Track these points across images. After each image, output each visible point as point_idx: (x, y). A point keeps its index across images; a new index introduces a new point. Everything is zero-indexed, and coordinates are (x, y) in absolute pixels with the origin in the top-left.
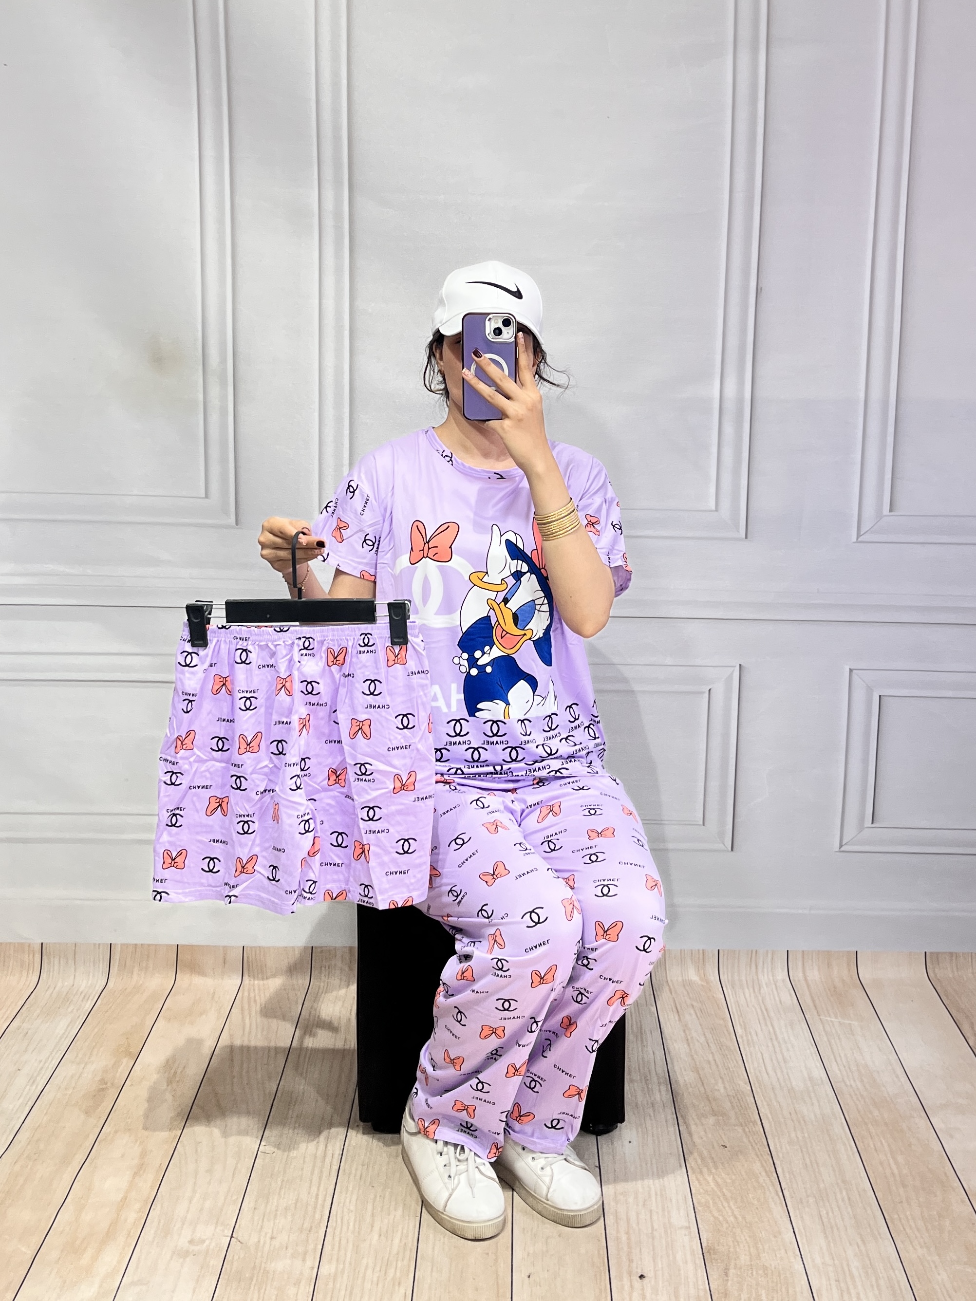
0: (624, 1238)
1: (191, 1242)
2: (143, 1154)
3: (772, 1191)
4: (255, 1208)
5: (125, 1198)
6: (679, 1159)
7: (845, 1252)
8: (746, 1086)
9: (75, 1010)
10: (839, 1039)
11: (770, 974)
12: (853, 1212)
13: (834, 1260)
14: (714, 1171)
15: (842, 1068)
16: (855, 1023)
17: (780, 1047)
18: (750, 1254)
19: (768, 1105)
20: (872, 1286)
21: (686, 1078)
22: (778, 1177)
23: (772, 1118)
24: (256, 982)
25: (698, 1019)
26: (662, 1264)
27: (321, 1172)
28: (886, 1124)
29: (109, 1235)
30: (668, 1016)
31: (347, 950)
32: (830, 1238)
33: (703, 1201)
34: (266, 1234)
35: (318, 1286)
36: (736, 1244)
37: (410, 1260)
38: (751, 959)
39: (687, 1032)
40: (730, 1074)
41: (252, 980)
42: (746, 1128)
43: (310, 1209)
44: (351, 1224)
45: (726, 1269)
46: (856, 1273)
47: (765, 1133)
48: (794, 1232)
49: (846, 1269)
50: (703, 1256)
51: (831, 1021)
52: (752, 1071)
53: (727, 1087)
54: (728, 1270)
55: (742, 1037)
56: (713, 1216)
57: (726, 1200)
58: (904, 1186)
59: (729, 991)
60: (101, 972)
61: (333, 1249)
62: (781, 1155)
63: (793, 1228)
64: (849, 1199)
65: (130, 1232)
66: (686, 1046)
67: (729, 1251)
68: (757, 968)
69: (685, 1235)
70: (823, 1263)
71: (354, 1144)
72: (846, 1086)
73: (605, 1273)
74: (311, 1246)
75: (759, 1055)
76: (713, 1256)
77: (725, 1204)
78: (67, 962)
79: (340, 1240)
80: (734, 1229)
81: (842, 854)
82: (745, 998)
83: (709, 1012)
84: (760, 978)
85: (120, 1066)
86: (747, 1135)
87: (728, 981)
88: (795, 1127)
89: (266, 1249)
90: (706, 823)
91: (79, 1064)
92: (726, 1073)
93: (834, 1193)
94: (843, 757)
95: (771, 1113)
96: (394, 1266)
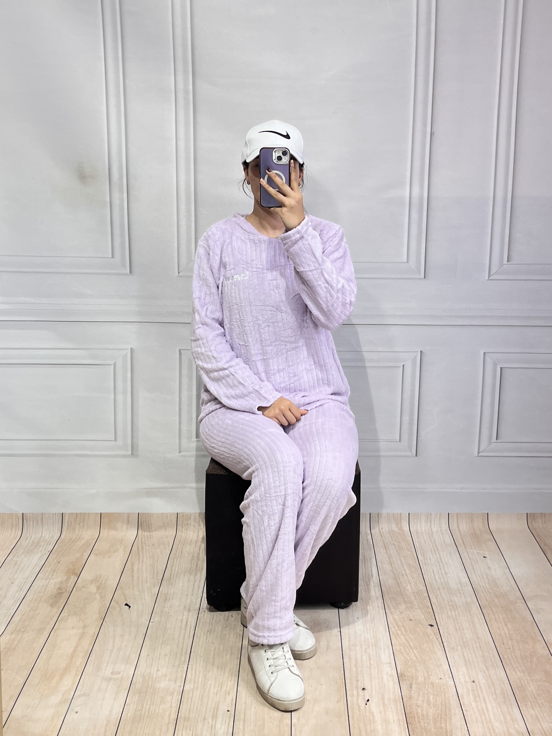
0: (354, 669)
1: (112, 673)
2: (84, 627)
3: (437, 644)
4: (148, 655)
5: (75, 651)
6: (385, 627)
10: (477, 561)
11: (439, 526)
13: (471, 679)
15: (478, 577)
16: (486, 553)
17: (443, 566)
18: (424, 677)
19: (436, 598)
20: (492, 693)
21: (389, 583)
22: (440, 636)
23: (438, 605)
24: (146, 533)
25: (397, 551)
27: (185, 636)
28: (502, 607)
29: (66, 670)
30: (380, 550)
31: (198, 514)
32: (469, 668)
33: (398, 649)
34: (154, 668)
35: (184, 696)
36: (417, 671)
37: (234, 681)
38: (428, 518)
40: (414, 581)
41: (143, 532)
42: (423, 610)
43: (179, 654)
45: (411, 685)
46: (483, 687)
47: (434, 613)
48: (449, 665)
50: (398, 678)
51: (473, 552)
52: (427, 579)
53: (413, 588)
55: (422, 561)
56: (404, 657)
57: (411, 648)
59: (415, 536)
60: (57, 527)
62: (442, 624)
63: (449, 663)
64: (480, 647)
65: (78, 668)
67: (412, 675)
68: (430, 523)
69: (388, 667)
70: (464, 681)
71: (203, 621)
72: (480, 586)
73: (343, 687)
74: (180, 675)
75: (431, 570)
76: (404, 678)
77: (410, 650)
78: (37, 524)
79: (195, 672)
80: (415, 664)
81: (480, 457)
82: (424, 539)
83: (403, 548)
84: (432, 528)
85: (69, 580)
86: (423, 614)
87: (414, 530)
88: (450, 609)
89: (155, 676)
90: (401, 440)
91: (46, 579)
92: (412, 581)
93: (472, 644)
94: (480, 403)
95: (437, 602)
96: (226, 684)
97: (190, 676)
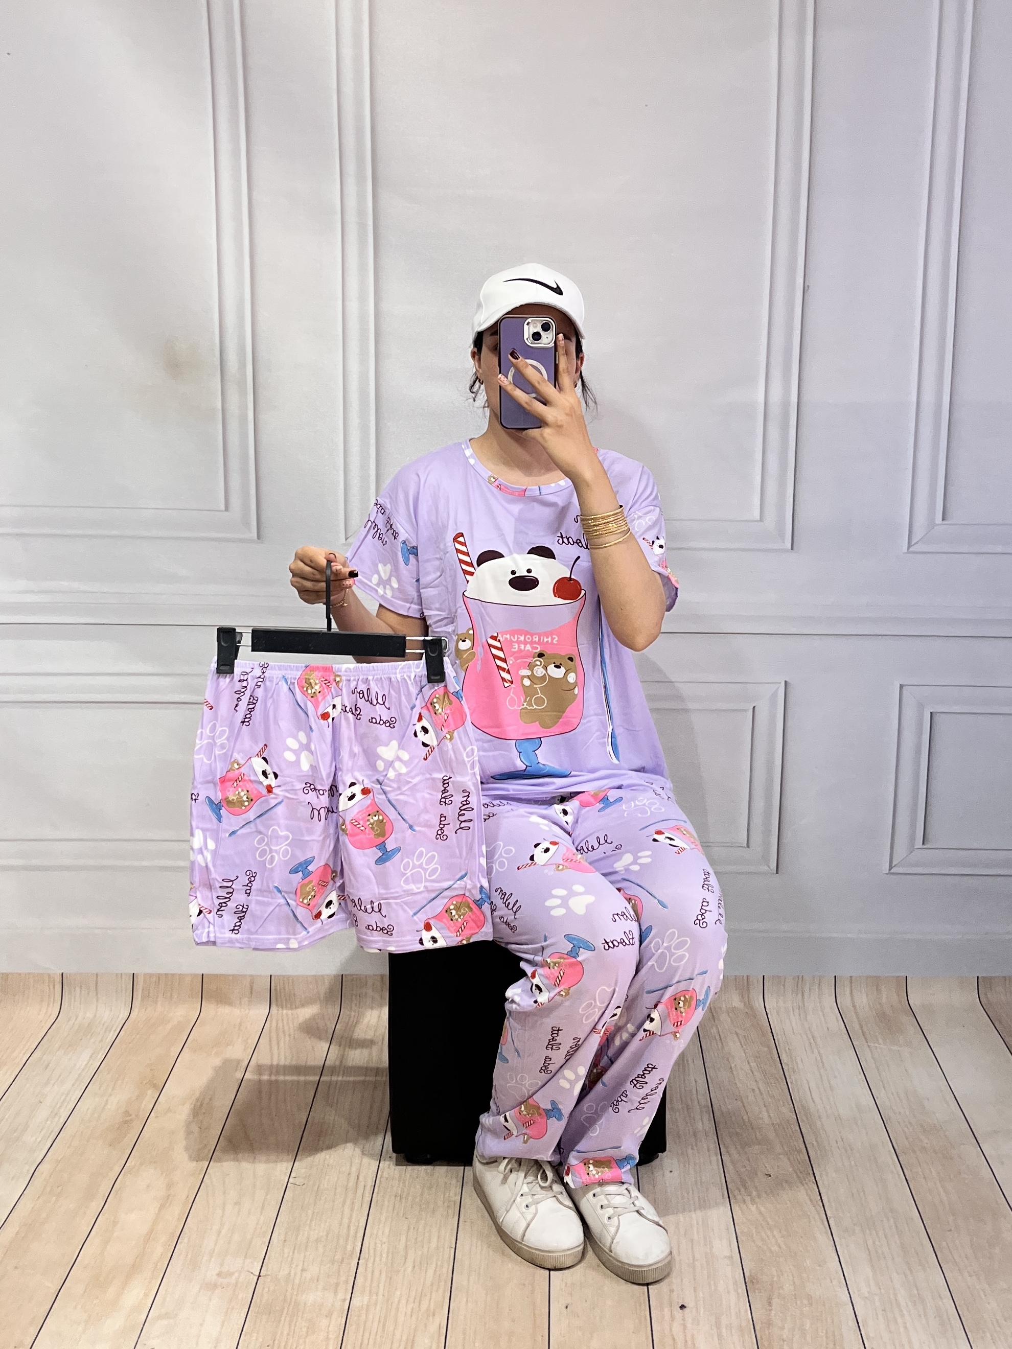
1: (219, 1275)
2: (169, 1186)
3: (817, 1219)
4: (285, 1242)
5: (151, 1231)
6: (722, 1189)
7: (892, 1281)
8: (790, 1113)
9: (98, 1041)
11: (817, 1000)
12: (900, 1241)
14: (757, 1200)
15: (891, 1096)
17: (827, 1074)
18: (794, 1283)
19: (814, 1134)
21: (729, 1106)
22: (823, 1206)
23: (818, 1147)
24: (285, 1011)
26: (703, 1294)
27: (353, 1203)
28: (935, 1152)
29: (135, 1268)
30: (711, 1044)
32: (876, 1267)
33: (746, 1230)
35: (350, 1318)
36: (780, 1273)
37: (444, 1291)
38: (797, 986)
39: (730, 1060)
40: (774, 1102)
41: (280, 1009)
42: (790, 1157)
43: (341, 1241)
44: (384, 1256)
47: (810, 1162)
49: (892, 1297)
50: (746, 1286)
51: (880, 1048)
52: (798, 1098)
54: (772, 1299)
55: (787, 1063)
56: (756, 1245)
57: (770, 1229)
58: (953, 1214)
59: (774, 1018)
61: (365, 1281)
62: (826, 1183)
63: (839, 1257)
64: (896, 1227)
65: (157, 1265)
66: (729, 1074)
68: (803, 995)
69: (728, 1264)
70: (869, 1293)
71: (387, 1176)
72: (895, 1113)
73: (645, 1303)
74: (343, 1278)
75: (805, 1083)
76: (756, 1286)
78: (89, 993)
79: (373, 1271)
80: (778, 1259)
81: (892, 876)
82: (791, 1025)
83: (754, 1040)
84: (806, 1004)
85: (145, 1097)
86: (791, 1164)
87: (773, 1006)
88: (841, 1155)
89: (297, 1281)
90: (751, 845)
91: (101, 1096)
92: (770, 1101)
93: (882, 1221)
94: (893, 778)
95: (816, 1140)
96: (428, 1297)
97: (362, 1279)
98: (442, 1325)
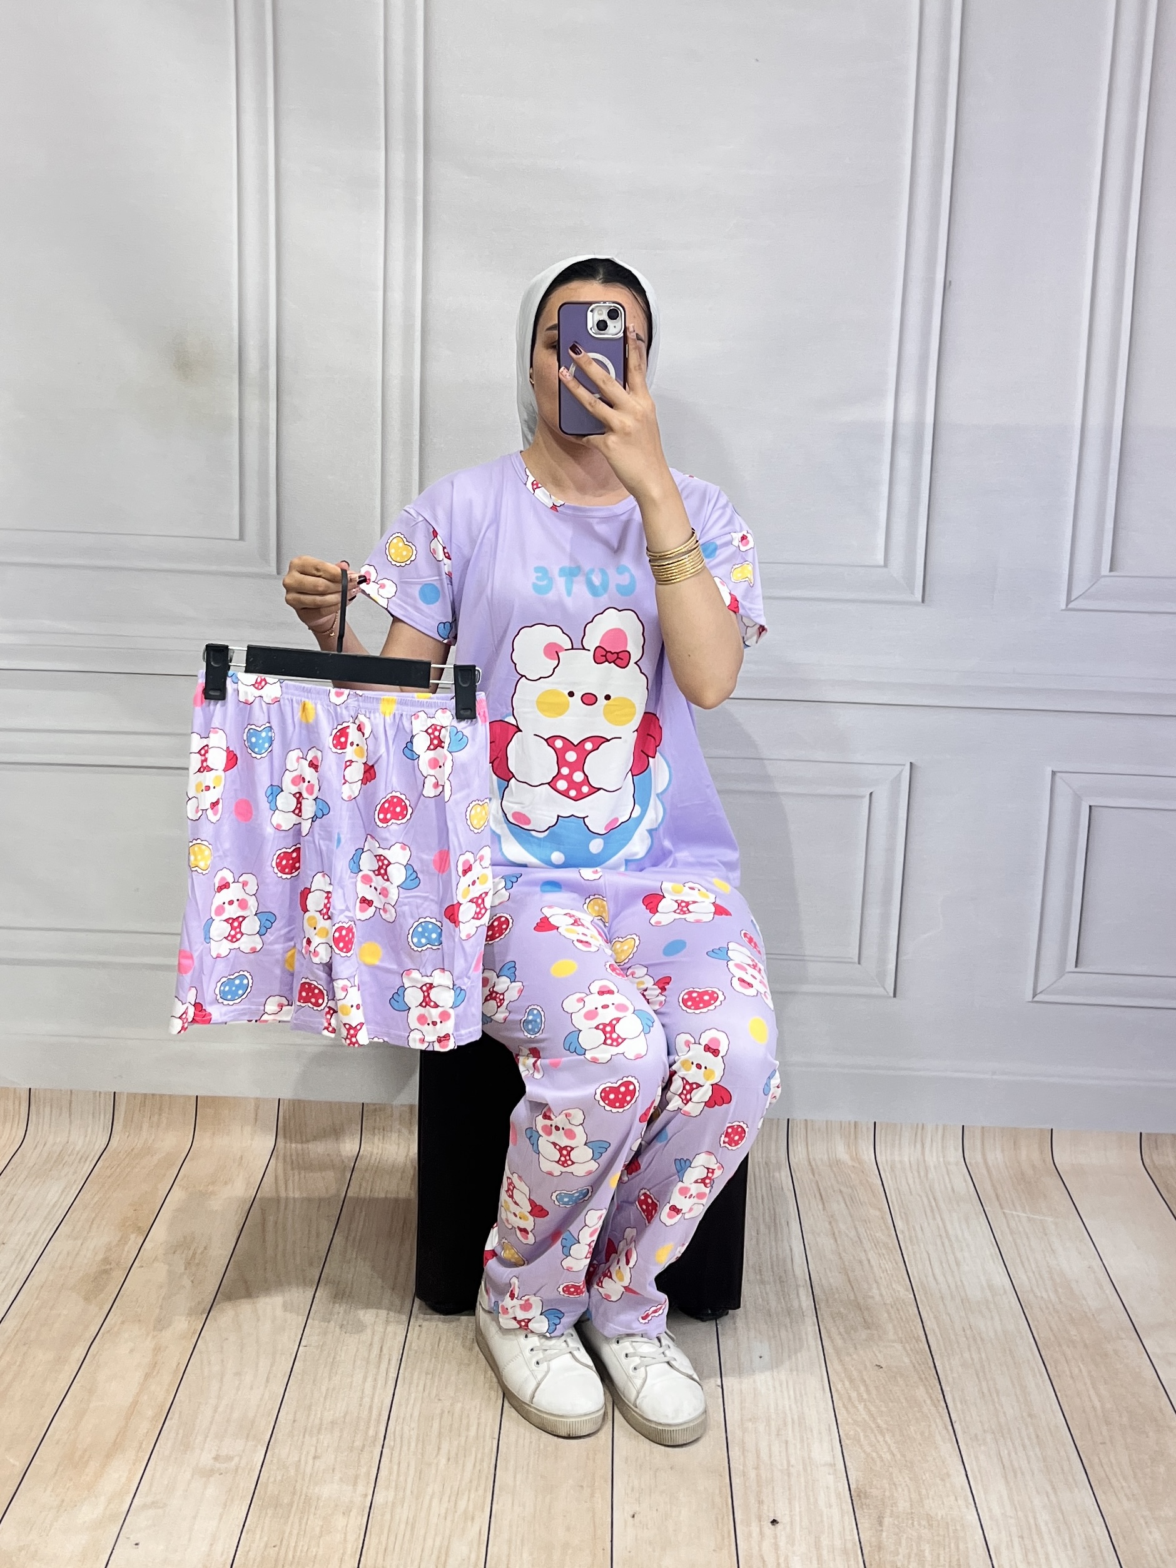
0: (752, 1474)
1: (216, 1458)
2: (157, 1350)
3: (939, 1425)
4: (294, 1421)
5: (135, 1403)
6: (822, 1381)
7: (1032, 1502)
8: (907, 1293)
9: (70, 1173)
10: (1028, 1238)
11: (941, 1154)
12: (1042, 1453)
13: (1016, 1511)
14: (865, 1396)
15: (1031, 1275)
16: (1050, 1219)
17: (952, 1246)
18: (911, 1498)
19: (936, 1317)
20: (1065, 1546)
21: (832, 1280)
22: (947, 1406)
23: (941, 1334)
24: (293, 1145)
25: (848, 1208)
26: (800, 1508)
27: (375, 1380)
28: (1086, 1346)
29: (116, 1447)
30: (809, 1203)
31: (407, 1109)
32: (1012, 1484)
33: (852, 1433)
34: (308, 1453)
35: (373, 1518)
36: (893, 1487)
37: (485, 1491)
38: (916, 1135)
39: (833, 1223)
40: (887, 1278)
41: (288, 1142)
42: (907, 1345)
43: (362, 1424)
44: (413, 1445)
45: (879, 1517)
46: (1044, 1528)
47: (931, 1352)
48: (966, 1473)
49: (1032, 1521)
50: (852, 1500)
51: (1018, 1216)
52: (916, 1274)
53: (884, 1293)
54: (883, 1518)
55: (903, 1231)
56: (864, 1452)
57: (881, 1432)
58: (1108, 1423)
59: (888, 1174)
60: (101, 1127)
61: (390, 1473)
62: (950, 1379)
63: (965, 1469)
64: (1037, 1437)
65: (142, 1443)
66: (832, 1241)
67: (884, 1495)
68: (923, 1146)
69: (829, 1474)
70: (1002, 1514)
71: (416, 1348)
72: (1036, 1297)
73: (728, 1515)
74: (364, 1470)
75: (925, 1255)
76: (864, 1501)
77: (881, 1439)
78: (60, 1114)
79: (399, 1463)
80: (891, 1469)
81: (1035, 1005)
82: (908, 1183)
83: (862, 1200)
84: (926, 1159)
85: (126, 1243)
86: (908, 1355)
87: (887, 1160)
88: (969, 1346)
89: (309, 1470)
90: (862, 961)
91: (76, 1239)
92: (882, 1275)
93: (1018, 1428)
94: (1041, 883)
95: (939, 1327)
96: (466, 1497)
97: (387, 1473)
98: (482, 1532)
